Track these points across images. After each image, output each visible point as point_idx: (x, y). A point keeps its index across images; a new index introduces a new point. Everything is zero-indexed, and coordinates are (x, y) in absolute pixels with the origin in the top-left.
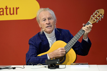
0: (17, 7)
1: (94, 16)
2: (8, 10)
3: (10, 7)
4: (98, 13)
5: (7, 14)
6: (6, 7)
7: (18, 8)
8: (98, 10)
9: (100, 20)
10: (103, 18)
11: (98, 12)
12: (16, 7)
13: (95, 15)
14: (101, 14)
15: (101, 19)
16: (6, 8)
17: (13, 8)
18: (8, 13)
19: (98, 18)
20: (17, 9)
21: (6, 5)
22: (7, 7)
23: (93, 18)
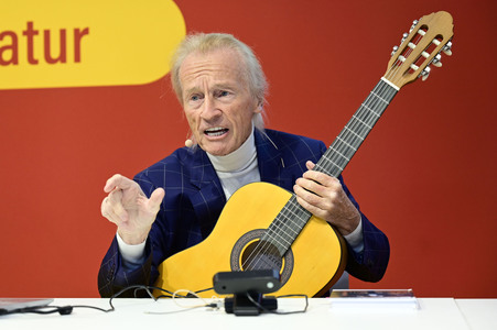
0: (82, 29)
1: (407, 47)
2: (39, 41)
3: (47, 28)
4: (422, 32)
5: (32, 61)
6: (30, 25)
7: (86, 31)
8: (424, 20)
9: (440, 65)
10: (450, 53)
11: (424, 28)
12: (77, 27)
13: (412, 45)
14: (439, 37)
15: (441, 61)
16: (30, 32)
17: (63, 33)
18: (39, 53)
19: (426, 55)
20: (79, 34)
21: (30, 20)
22: (35, 28)
23: (403, 59)
